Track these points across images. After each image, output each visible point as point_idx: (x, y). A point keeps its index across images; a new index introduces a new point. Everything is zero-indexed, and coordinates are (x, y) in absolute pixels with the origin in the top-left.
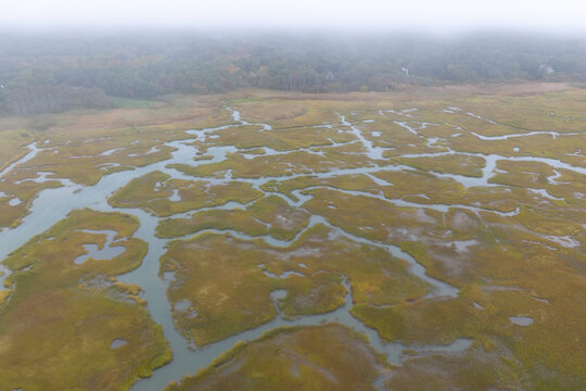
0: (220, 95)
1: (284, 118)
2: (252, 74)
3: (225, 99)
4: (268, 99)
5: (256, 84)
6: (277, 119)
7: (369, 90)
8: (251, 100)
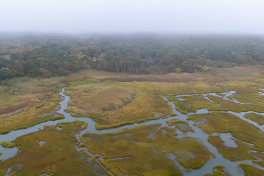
0: (63, 78)
1: (112, 107)
2: (95, 60)
3: (65, 81)
4: (102, 80)
5: (95, 67)
6: (104, 110)
7: (182, 72)
8: (87, 83)
